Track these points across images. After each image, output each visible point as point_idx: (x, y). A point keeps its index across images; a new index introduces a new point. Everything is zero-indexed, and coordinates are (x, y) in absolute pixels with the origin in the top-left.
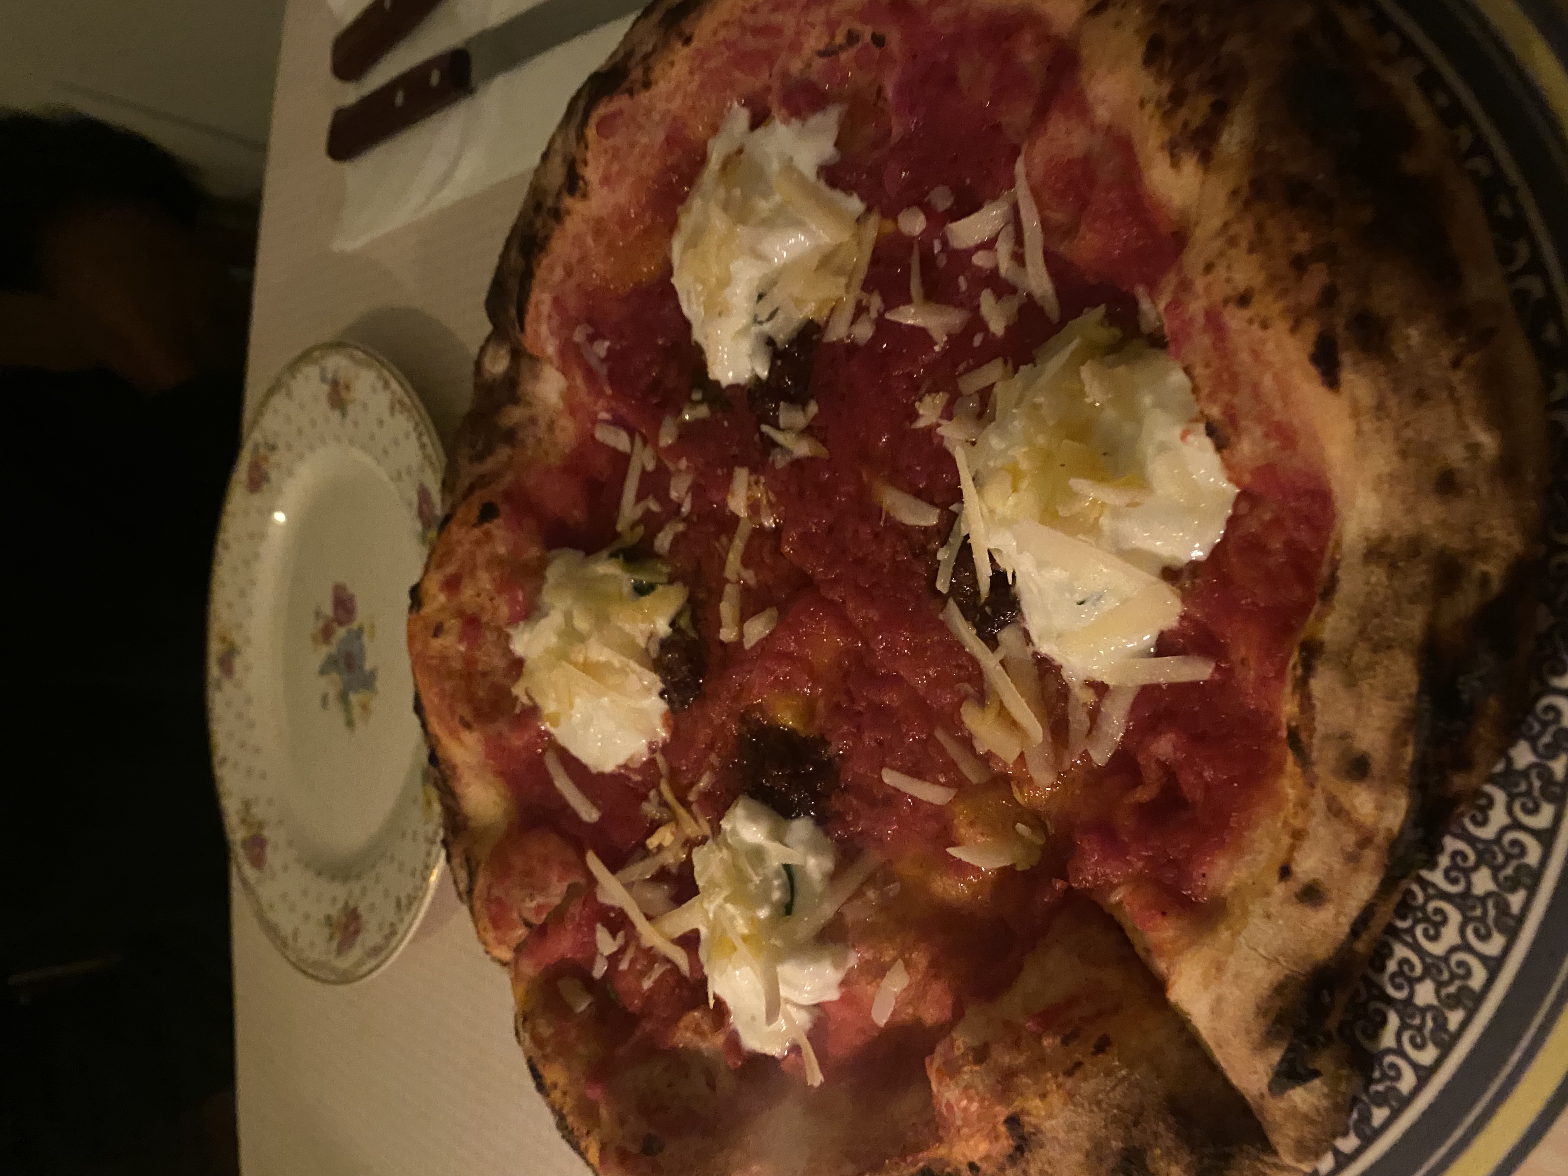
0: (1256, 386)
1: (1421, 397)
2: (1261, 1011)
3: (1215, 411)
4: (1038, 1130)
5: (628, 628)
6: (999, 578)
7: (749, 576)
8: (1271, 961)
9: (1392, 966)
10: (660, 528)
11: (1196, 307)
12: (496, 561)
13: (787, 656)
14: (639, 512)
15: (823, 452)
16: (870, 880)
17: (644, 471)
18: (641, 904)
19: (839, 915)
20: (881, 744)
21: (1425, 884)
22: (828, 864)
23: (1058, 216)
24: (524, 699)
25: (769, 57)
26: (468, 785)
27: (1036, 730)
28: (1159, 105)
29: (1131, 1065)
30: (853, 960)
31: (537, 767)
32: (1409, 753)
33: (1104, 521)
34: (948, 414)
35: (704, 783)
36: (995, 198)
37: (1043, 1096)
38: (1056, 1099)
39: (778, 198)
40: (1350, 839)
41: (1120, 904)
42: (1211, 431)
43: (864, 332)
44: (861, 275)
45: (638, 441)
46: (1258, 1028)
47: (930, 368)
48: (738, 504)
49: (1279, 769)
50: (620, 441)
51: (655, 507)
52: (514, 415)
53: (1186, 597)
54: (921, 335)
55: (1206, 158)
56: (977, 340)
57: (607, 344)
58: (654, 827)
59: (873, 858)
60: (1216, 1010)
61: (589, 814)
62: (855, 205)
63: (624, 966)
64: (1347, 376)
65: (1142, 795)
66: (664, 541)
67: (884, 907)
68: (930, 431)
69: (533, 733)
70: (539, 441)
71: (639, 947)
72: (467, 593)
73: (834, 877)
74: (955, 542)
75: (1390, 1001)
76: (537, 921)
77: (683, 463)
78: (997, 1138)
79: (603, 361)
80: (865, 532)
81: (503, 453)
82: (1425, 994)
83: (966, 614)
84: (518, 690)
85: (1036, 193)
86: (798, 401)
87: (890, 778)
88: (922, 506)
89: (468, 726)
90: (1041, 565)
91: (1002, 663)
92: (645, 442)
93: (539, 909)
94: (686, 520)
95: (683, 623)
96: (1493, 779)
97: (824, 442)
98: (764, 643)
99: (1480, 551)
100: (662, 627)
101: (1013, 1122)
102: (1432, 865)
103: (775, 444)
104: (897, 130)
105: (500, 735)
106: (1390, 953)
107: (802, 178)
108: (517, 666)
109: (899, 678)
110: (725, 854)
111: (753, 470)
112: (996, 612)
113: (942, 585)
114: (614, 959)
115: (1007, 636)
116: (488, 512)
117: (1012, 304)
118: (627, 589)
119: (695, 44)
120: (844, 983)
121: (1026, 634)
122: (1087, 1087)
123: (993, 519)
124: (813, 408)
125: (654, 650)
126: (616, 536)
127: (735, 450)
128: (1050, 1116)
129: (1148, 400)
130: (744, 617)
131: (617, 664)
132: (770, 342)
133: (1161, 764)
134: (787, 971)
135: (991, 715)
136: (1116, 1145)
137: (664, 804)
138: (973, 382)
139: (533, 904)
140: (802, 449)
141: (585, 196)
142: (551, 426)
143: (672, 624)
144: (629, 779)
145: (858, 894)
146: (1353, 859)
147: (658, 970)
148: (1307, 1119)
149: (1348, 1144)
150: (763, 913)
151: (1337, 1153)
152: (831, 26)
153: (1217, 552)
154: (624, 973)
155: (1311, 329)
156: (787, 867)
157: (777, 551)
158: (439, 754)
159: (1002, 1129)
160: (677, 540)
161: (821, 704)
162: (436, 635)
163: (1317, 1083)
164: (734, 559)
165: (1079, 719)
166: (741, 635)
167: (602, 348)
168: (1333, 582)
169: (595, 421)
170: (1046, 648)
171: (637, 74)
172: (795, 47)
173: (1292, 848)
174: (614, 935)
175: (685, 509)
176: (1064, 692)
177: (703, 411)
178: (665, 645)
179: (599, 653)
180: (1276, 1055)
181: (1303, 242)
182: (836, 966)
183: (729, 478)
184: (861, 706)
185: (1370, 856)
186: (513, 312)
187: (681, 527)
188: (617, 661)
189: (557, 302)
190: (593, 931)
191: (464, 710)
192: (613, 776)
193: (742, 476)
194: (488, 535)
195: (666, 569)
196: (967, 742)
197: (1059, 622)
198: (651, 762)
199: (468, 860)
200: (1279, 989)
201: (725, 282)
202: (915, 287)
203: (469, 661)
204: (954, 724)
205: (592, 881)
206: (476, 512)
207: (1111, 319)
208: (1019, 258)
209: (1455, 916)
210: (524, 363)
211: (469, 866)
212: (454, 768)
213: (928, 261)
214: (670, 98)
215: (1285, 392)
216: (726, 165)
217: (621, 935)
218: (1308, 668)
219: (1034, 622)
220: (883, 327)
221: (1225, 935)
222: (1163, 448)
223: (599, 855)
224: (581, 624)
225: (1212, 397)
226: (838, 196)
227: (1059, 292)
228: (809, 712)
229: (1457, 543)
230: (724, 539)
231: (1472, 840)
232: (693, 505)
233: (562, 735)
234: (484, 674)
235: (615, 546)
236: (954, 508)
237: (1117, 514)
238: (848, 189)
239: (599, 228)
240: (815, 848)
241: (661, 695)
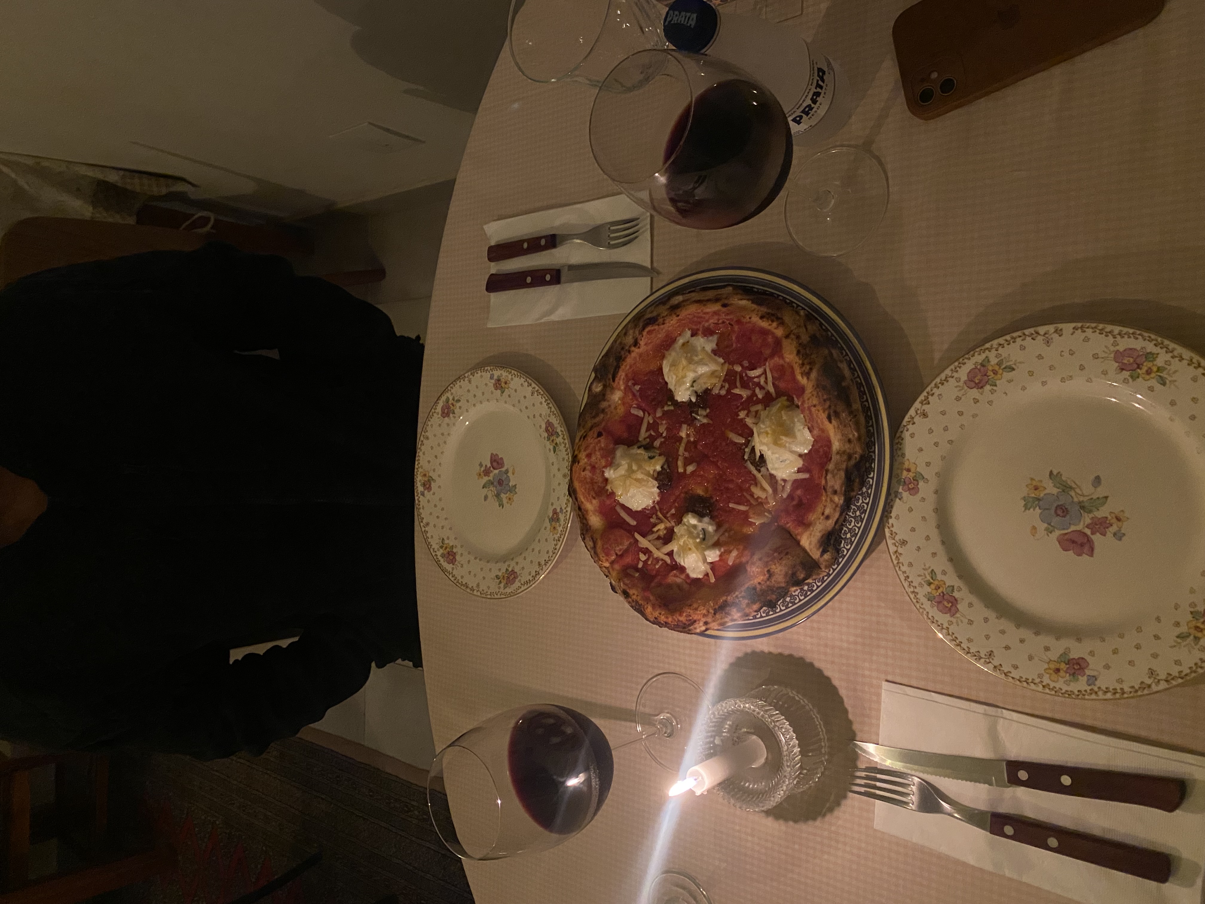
0: (817, 422)
1: (845, 426)
2: (819, 542)
3: (810, 425)
4: (774, 572)
5: (647, 468)
6: (762, 456)
7: (687, 454)
8: (820, 532)
9: (843, 532)
10: (656, 440)
11: (806, 406)
12: (601, 449)
13: (701, 476)
14: (648, 434)
15: (711, 422)
16: (726, 531)
17: (649, 422)
18: (654, 545)
19: (718, 539)
20: (728, 497)
21: (849, 515)
22: (715, 528)
23: (776, 375)
24: (610, 490)
25: (700, 323)
26: (591, 516)
27: (770, 490)
28: (799, 364)
29: (793, 557)
30: (722, 550)
31: (613, 509)
32: (843, 488)
33: (787, 445)
34: (747, 415)
35: (673, 511)
36: (760, 367)
37: (775, 565)
38: (777, 565)
39: (700, 357)
40: (834, 506)
41: (789, 527)
42: (809, 429)
43: (723, 392)
44: (722, 378)
45: (646, 414)
46: (818, 546)
47: (742, 404)
48: (683, 434)
49: (822, 495)
50: (640, 413)
51: (653, 434)
52: (604, 405)
53: (804, 460)
54: (740, 396)
55: (808, 378)
56: (755, 398)
57: (639, 386)
58: (655, 525)
59: (726, 526)
60: (810, 544)
61: (633, 523)
62: (721, 360)
63: (649, 563)
64: (833, 421)
65: (795, 503)
66: (657, 443)
67: (730, 537)
68: (742, 420)
69: (613, 500)
70: (611, 412)
71: (653, 558)
72: (593, 458)
73: (716, 531)
74: (750, 447)
75: (842, 538)
76: (619, 553)
77: (664, 422)
78: (765, 575)
79: (638, 391)
80: (724, 444)
81: (602, 416)
82: (849, 536)
83: (751, 463)
84: (608, 487)
85: (771, 370)
86: (704, 408)
87: (731, 505)
88: (741, 438)
89: (594, 498)
90: (773, 453)
91: (762, 476)
92: (649, 414)
93: (620, 550)
94: (664, 437)
95: (665, 467)
96: (859, 494)
97: (711, 419)
98: (693, 473)
99: (856, 453)
100: (658, 468)
101: (769, 571)
102: (850, 512)
103: (696, 419)
104: (734, 346)
105: (603, 500)
106: (843, 529)
107: (707, 352)
108: (606, 480)
109: (733, 480)
110: (685, 527)
111: (689, 425)
112: (760, 463)
113: (746, 457)
114: (645, 562)
115: (762, 469)
116: (600, 435)
117: (764, 392)
118: (646, 457)
119: (679, 317)
120: (721, 556)
121: (768, 469)
122: (784, 562)
123: (763, 444)
124: (708, 410)
125: (656, 475)
126: (638, 441)
127: (683, 420)
128: (776, 568)
129: (796, 420)
130: (685, 465)
131: (645, 479)
132: (696, 392)
133: (799, 497)
134: (707, 553)
135: (759, 489)
136: (790, 572)
137: (658, 518)
138: (753, 409)
139: (618, 549)
140: (705, 421)
141: (639, 348)
142: (616, 408)
143: (662, 467)
144: (645, 512)
145: (723, 534)
146: (835, 510)
147: (660, 563)
148: (827, 561)
149: (834, 567)
150: (698, 540)
151: (833, 569)
152: (718, 320)
153: (810, 451)
154: (650, 565)
155: (827, 413)
156: (703, 529)
157: (696, 447)
158: (582, 507)
159: (766, 573)
160: (661, 443)
161: (710, 488)
162: (583, 471)
163: (829, 553)
164: (681, 450)
165: (780, 488)
166: (685, 470)
167: (637, 387)
168: (831, 458)
169: (631, 406)
170: (773, 472)
171: (661, 320)
172: (707, 321)
173: (824, 509)
174: (645, 555)
175: (664, 435)
176: (777, 482)
177: (672, 408)
178: (659, 473)
179: (640, 476)
180: (821, 550)
181: (825, 397)
182: (720, 550)
183: (680, 427)
184: (723, 488)
185: (838, 509)
186: (611, 376)
187: (663, 440)
188: (645, 478)
189: (626, 375)
190: (639, 554)
191: (592, 493)
192: (640, 511)
193: (685, 426)
194: (599, 441)
195: (658, 452)
196: (752, 495)
197: (776, 466)
198: (654, 507)
199: (592, 538)
200: (822, 537)
201: (684, 377)
202: (738, 384)
203: (592, 479)
204: (748, 490)
205: (637, 541)
206: (596, 435)
207: (788, 400)
208: (766, 382)
209: (853, 520)
210: (608, 389)
211: (593, 541)
212: (587, 511)
213: (741, 378)
214: (669, 327)
215: (822, 423)
216: (683, 344)
217: (647, 555)
218: (826, 474)
219: (770, 466)
220: (729, 391)
221: (812, 529)
222: (799, 430)
223: (639, 533)
224: (635, 467)
225: (809, 422)
226: (717, 358)
227: (775, 391)
228: (706, 490)
229: (852, 451)
230: (678, 444)
231: (856, 506)
232: (667, 434)
233: (622, 500)
234: (596, 483)
235: (639, 444)
236: (750, 438)
237: (790, 443)
238: (720, 356)
239: (641, 355)
240: (709, 524)
241: (658, 487)
